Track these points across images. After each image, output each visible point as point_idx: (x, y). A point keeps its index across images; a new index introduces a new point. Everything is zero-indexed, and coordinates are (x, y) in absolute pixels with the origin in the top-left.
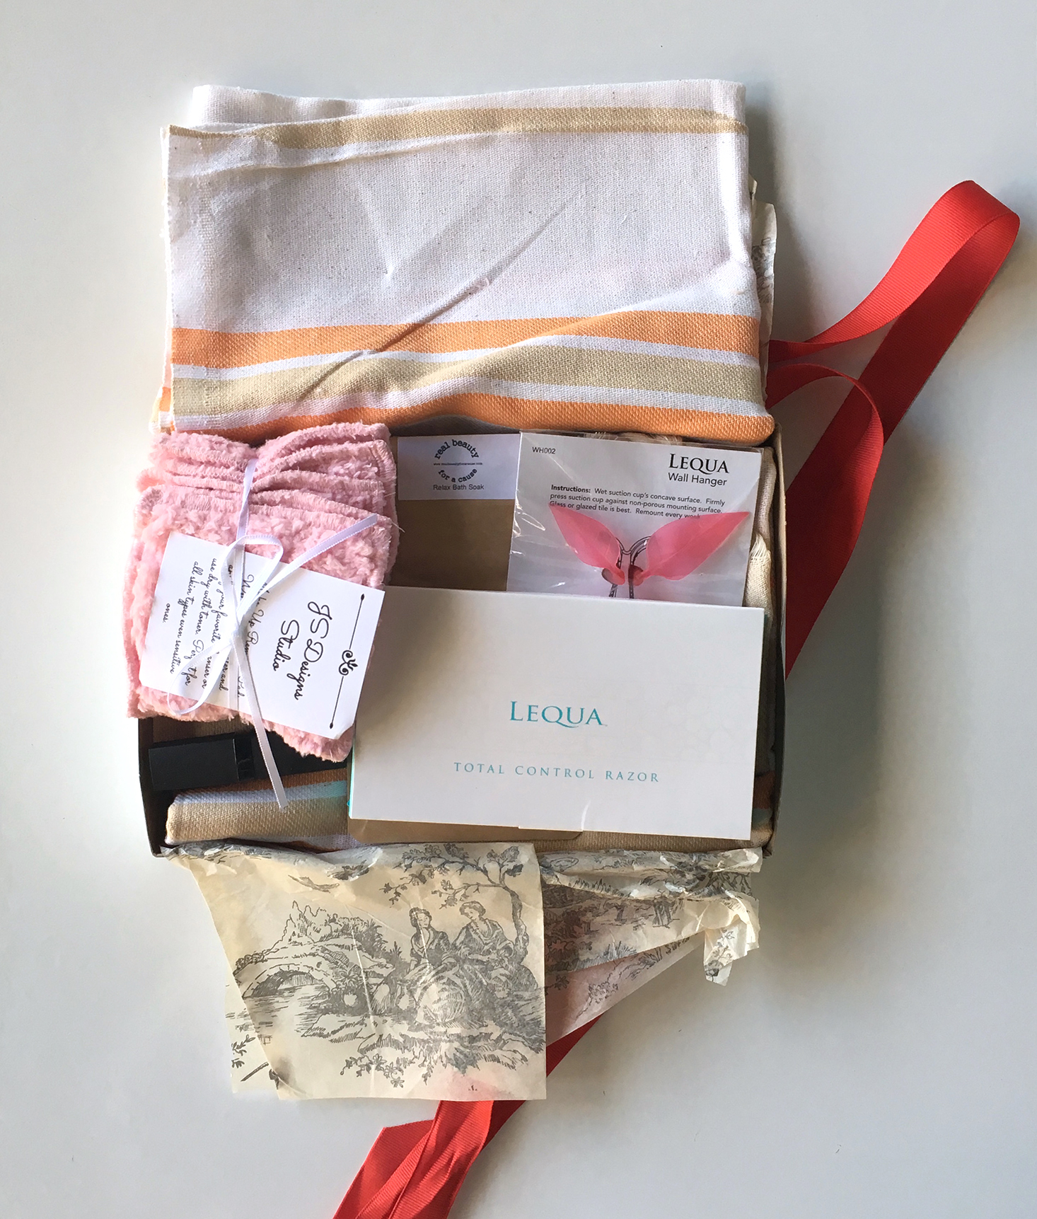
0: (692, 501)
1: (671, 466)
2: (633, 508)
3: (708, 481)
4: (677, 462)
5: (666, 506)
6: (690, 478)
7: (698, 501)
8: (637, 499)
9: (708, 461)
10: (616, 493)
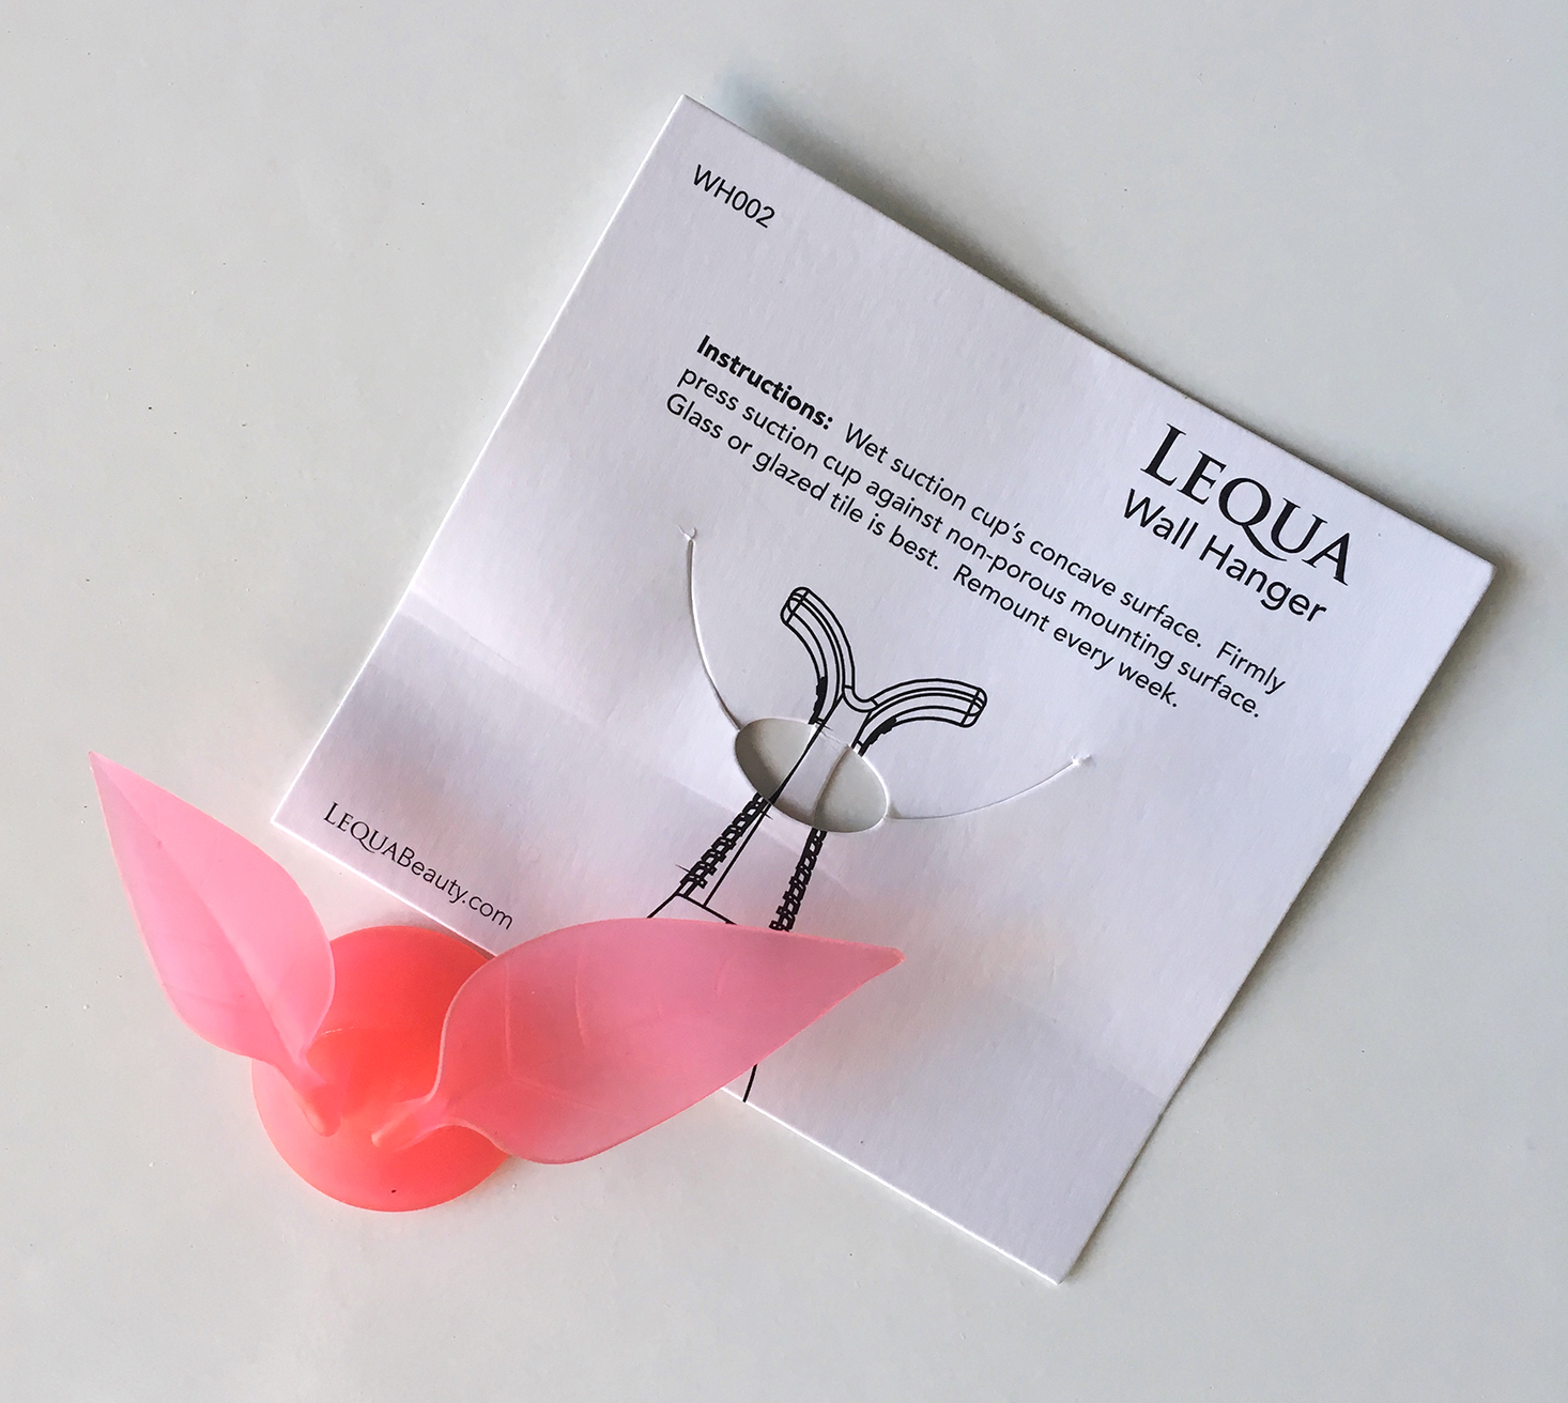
0: (1169, 624)
1: (1152, 470)
2: (951, 556)
3: (1258, 579)
4: (1179, 465)
5: (1069, 601)
6: (1199, 541)
7: (1191, 635)
8: (980, 534)
9: (1290, 507)
10: (914, 476)
